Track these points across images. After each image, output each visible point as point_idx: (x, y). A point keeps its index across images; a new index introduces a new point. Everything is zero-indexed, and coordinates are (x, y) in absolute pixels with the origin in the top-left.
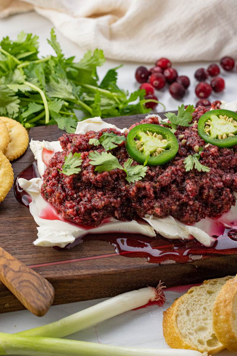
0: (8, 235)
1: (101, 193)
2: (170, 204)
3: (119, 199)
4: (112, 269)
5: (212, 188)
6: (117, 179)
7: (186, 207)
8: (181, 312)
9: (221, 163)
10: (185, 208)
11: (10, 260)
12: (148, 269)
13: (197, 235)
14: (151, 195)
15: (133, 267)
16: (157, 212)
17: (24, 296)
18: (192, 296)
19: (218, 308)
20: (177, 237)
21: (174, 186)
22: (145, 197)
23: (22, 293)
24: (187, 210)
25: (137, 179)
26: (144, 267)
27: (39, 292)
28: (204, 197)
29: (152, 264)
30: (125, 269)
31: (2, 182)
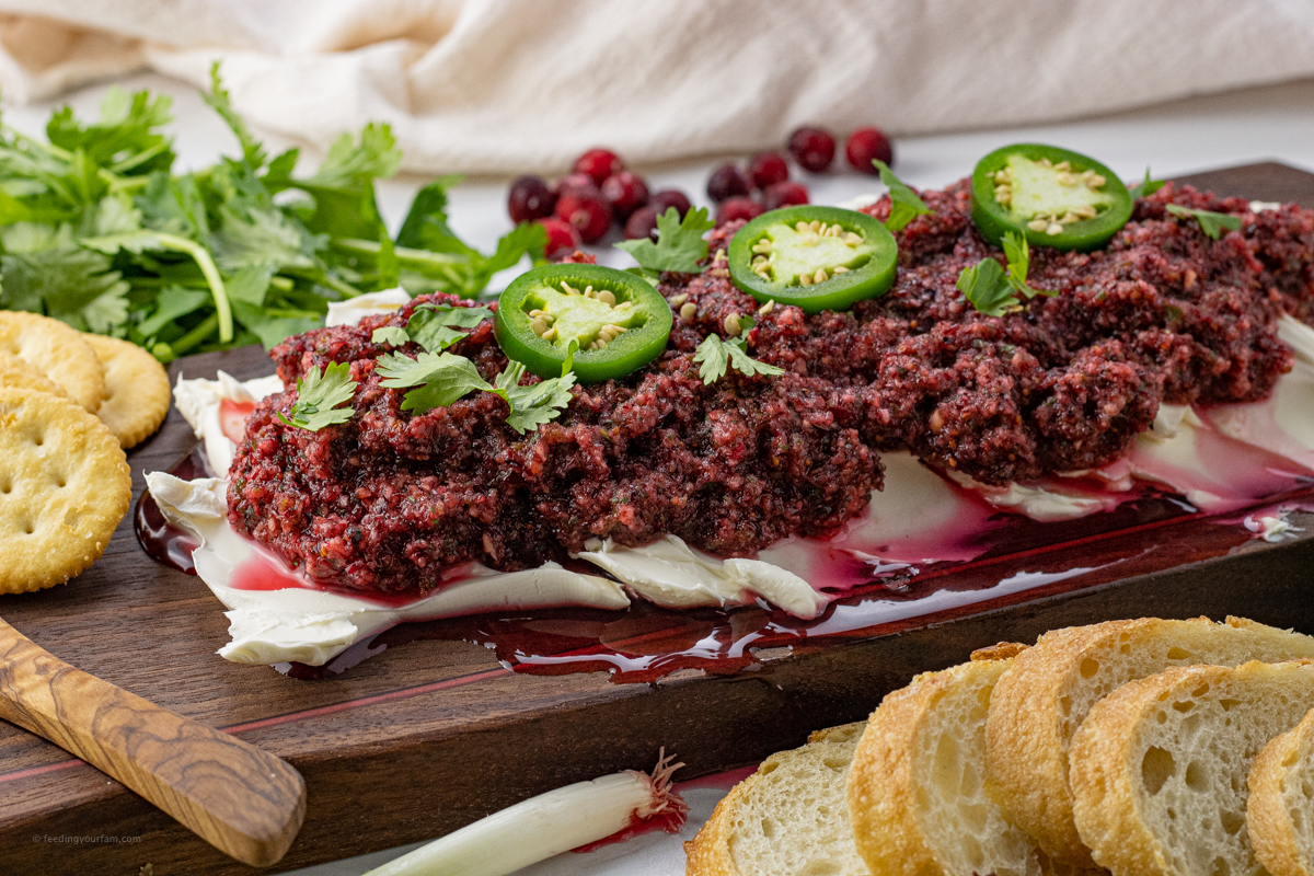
0: (129, 654)
1: (430, 479)
2: (664, 490)
3: (492, 493)
4: (492, 714)
5: (799, 429)
6: (479, 431)
7: (721, 500)
8: (745, 826)
9: (820, 357)
10: (717, 503)
11: (143, 712)
12: (615, 703)
13: (766, 581)
14: (596, 464)
15: (563, 700)
16: (623, 520)
17: (201, 805)
18: (775, 781)
19: (867, 781)
20: (702, 599)
21: (670, 432)
22: (578, 474)
23: (196, 796)
24: (725, 508)
25: (545, 417)
26: (601, 697)
27: (250, 787)
28: (777, 461)
29: (625, 686)
30: (539, 710)
31: (92, 497)
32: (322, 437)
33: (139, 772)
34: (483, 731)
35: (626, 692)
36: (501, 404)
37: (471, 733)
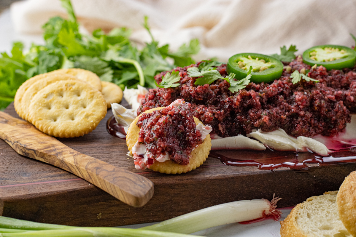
1: (203, 106)
2: (279, 113)
3: (222, 111)
4: (218, 175)
5: (324, 99)
6: (220, 93)
7: (297, 119)
8: (301, 215)
9: (331, 82)
10: (296, 119)
12: (259, 175)
13: (311, 143)
14: (257, 103)
15: (242, 173)
16: (265, 121)
17: (118, 187)
18: (312, 204)
19: (344, 196)
20: (290, 148)
21: (281, 96)
22: (252, 106)
23: (117, 184)
24: (298, 121)
25: (241, 88)
26: (255, 173)
27: (135, 183)
28: (316, 108)
29: (263, 170)
30: (233, 175)
31: (94, 111)
32: (169, 90)
33: (99, 179)
34: (215, 179)
35: (263, 172)
36: (228, 85)
37: (211, 179)
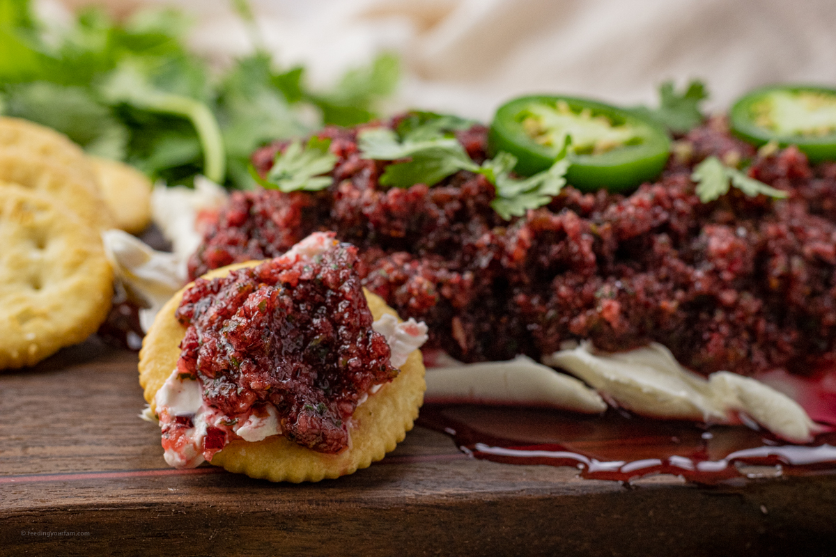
1: (403, 255)
2: (653, 293)
3: (468, 276)
4: (444, 491)
5: (801, 255)
7: (712, 314)
9: (821, 201)
10: (707, 317)
12: (583, 499)
14: (583, 255)
15: (525, 487)
16: (607, 315)
20: (685, 410)
21: (662, 239)
22: (566, 265)
24: (715, 323)
25: (532, 203)
26: (568, 489)
28: (774, 283)
29: (596, 482)
30: (497, 493)
32: (297, 199)
34: (432, 506)
35: (595, 487)
36: (489, 191)
37: (419, 505)
